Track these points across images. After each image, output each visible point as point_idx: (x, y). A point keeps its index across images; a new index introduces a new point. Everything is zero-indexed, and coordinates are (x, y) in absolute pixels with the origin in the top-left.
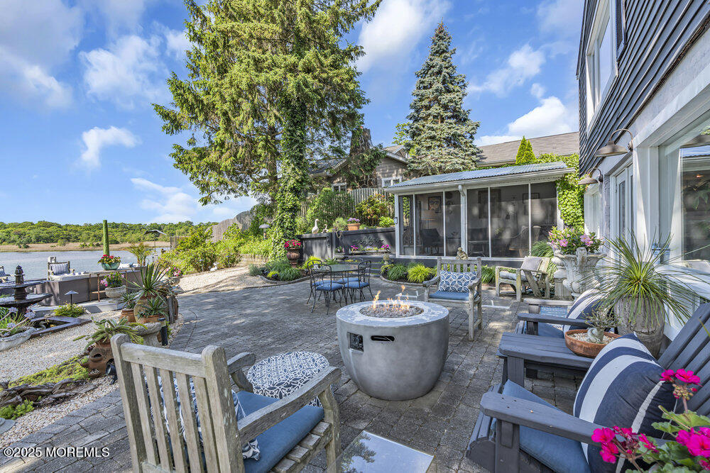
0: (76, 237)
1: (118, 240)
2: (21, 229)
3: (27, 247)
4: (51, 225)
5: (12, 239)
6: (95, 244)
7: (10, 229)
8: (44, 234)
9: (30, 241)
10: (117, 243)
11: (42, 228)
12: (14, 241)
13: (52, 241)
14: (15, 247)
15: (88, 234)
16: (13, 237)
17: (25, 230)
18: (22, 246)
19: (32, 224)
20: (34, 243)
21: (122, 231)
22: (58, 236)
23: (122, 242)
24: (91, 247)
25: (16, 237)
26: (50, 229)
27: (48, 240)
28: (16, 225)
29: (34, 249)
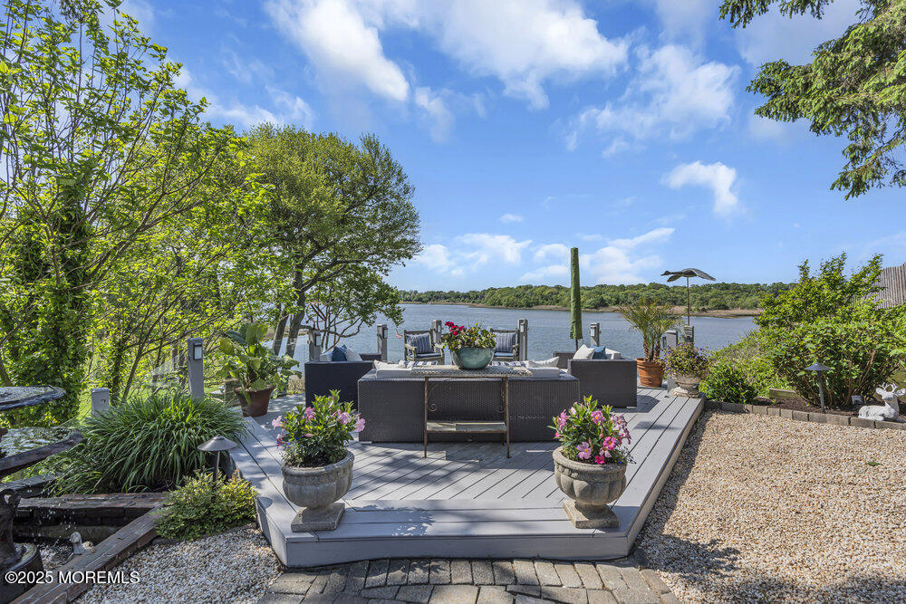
0: (682, 300)
1: (728, 304)
2: (635, 291)
6: (701, 308)
10: (726, 308)
11: (652, 290)
15: (695, 297)
16: (630, 299)
17: (639, 292)
19: (645, 286)
21: (733, 294)
22: (665, 299)
23: (733, 307)
24: (696, 312)
25: (632, 298)
26: (659, 291)
28: (632, 287)
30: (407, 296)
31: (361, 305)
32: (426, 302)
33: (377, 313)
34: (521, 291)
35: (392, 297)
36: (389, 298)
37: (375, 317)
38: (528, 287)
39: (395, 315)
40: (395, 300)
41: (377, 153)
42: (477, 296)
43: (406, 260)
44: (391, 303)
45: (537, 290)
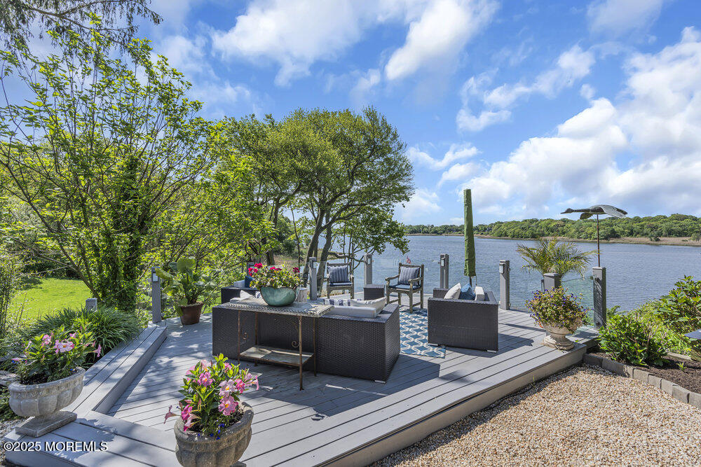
2: (653, 223)
3: (658, 240)
4: (685, 217)
5: (645, 232)
7: (644, 223)
8: (676, 228)
9: (660, 234)
11: (675, 221)
12: (647, 234)
13: (686, 235)
14: (647, 240)
16: (646, 230)
17: (658, 223)
18: (653, 238)
19: (665, 217)
20: (666, 236)
22: (692, 230)
25: (649, 230)
26: (684, 222)
27: (680, 234)
28: (649, 219)
29: (664, 243)
30: (426, 229)
31: (373, 238)
32: (441, 234)
33: (387, 244)
34: (527, 224)
35: (398, 231)
36: (395, 231)
37: (384, 247)
38: (532, 221)
39: (401, 246)
40: (401, 233)
41: (376, 120)
42: (485, 229)
43: (404, 202)
44: (397, 235)
45: (543, 223)
